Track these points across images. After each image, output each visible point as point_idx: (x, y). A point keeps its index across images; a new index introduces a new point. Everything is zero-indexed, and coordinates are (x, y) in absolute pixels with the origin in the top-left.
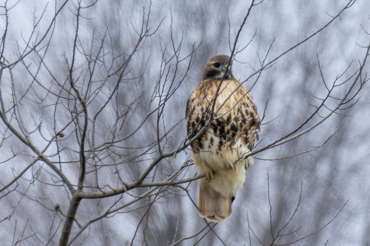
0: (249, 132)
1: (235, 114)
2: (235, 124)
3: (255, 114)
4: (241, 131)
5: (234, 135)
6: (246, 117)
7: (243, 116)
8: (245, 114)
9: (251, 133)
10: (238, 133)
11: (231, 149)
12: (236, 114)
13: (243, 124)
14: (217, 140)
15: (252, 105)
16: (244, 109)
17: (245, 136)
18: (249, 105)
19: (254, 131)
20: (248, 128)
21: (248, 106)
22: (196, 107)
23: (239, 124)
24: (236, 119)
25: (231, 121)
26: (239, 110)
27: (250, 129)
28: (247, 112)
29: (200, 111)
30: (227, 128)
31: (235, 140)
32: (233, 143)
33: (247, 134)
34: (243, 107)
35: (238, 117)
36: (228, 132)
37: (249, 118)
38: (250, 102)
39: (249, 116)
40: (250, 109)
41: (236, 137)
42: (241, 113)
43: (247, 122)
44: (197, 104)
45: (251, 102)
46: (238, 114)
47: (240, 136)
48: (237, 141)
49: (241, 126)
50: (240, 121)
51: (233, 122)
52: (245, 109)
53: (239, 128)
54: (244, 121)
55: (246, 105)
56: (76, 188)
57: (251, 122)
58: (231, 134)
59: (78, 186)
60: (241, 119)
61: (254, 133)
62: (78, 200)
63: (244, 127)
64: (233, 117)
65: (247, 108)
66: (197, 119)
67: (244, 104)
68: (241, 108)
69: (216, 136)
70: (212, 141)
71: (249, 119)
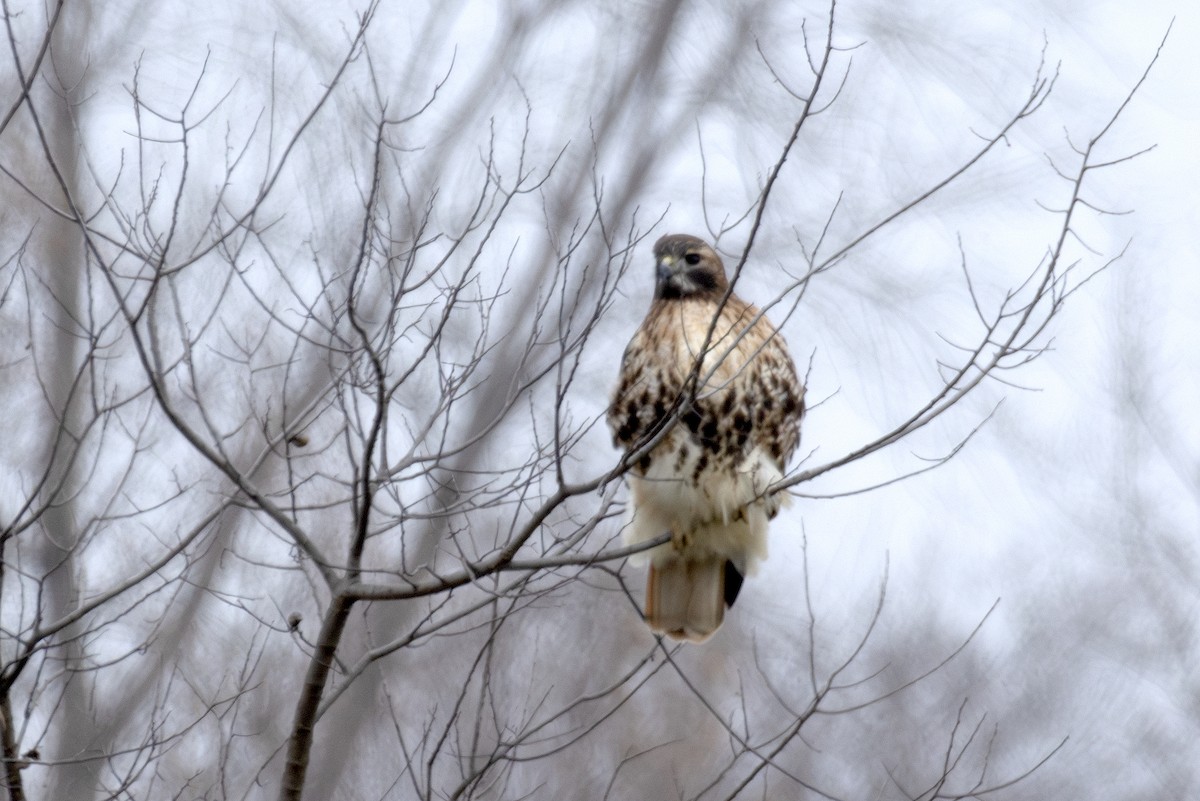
0: (781, 428)
1: (744, 387)
2: (745, 411)
3: (792, 384)
4: (759, 428)
5: (742, 440)
6: (773, 394)
7: (764, 391)
8: (770, 387)
9: (785, 432)
10: (753, 434)
11: (734, 475)
12: (748, 389)
13: (767, 412)
14: (695, 452)
15: (785, 360)
16: (766, 374)
17: (771, 440)
18: (779, 362)
19: (792, 426)
20: (778, 419)
21: (776, 365)
22: (645, 369)
23: (755, 413)
24: (748, 401)
25: (734, 406)
26: (755, 378)
27: (782, 421)
28: (774, 381)
29: (654, 379)
30: (725, 423)
31: (745, 452)
32: (740, 460)
33: (775, 433)
34: (764, 367)
35: (752, 394)
36: (729, 434)
37: (780, 394)
38: (781, 354)
39: (780, 390)
40: (782, 373)
41: (748, 445)
42: (761, 383)
43: (776, 405)
44: (647, 362)
45: (784, 353)
46: (752, 387)
47: (758, 441)
48: (748, 454)
49: (761, 417)
50: (759, 406)
51: (739, 407)
52: (769, 373)
53: (755, 422)
54: (768, 404)
55: (772, 363)
56: (341, 574)
57: (785, 405)
58: (734, 438)
59: (348, 570)
60: (760, 398)
61: (792, 431)
62: (345, 604)
63: (767, 420)
64: (740, 394)
65: (775, 371)
66: (645, 398)
67: (767, 360)
68: (759, 368)
69: (696, 442)
70: (684, 453)
71: (779, 397)
